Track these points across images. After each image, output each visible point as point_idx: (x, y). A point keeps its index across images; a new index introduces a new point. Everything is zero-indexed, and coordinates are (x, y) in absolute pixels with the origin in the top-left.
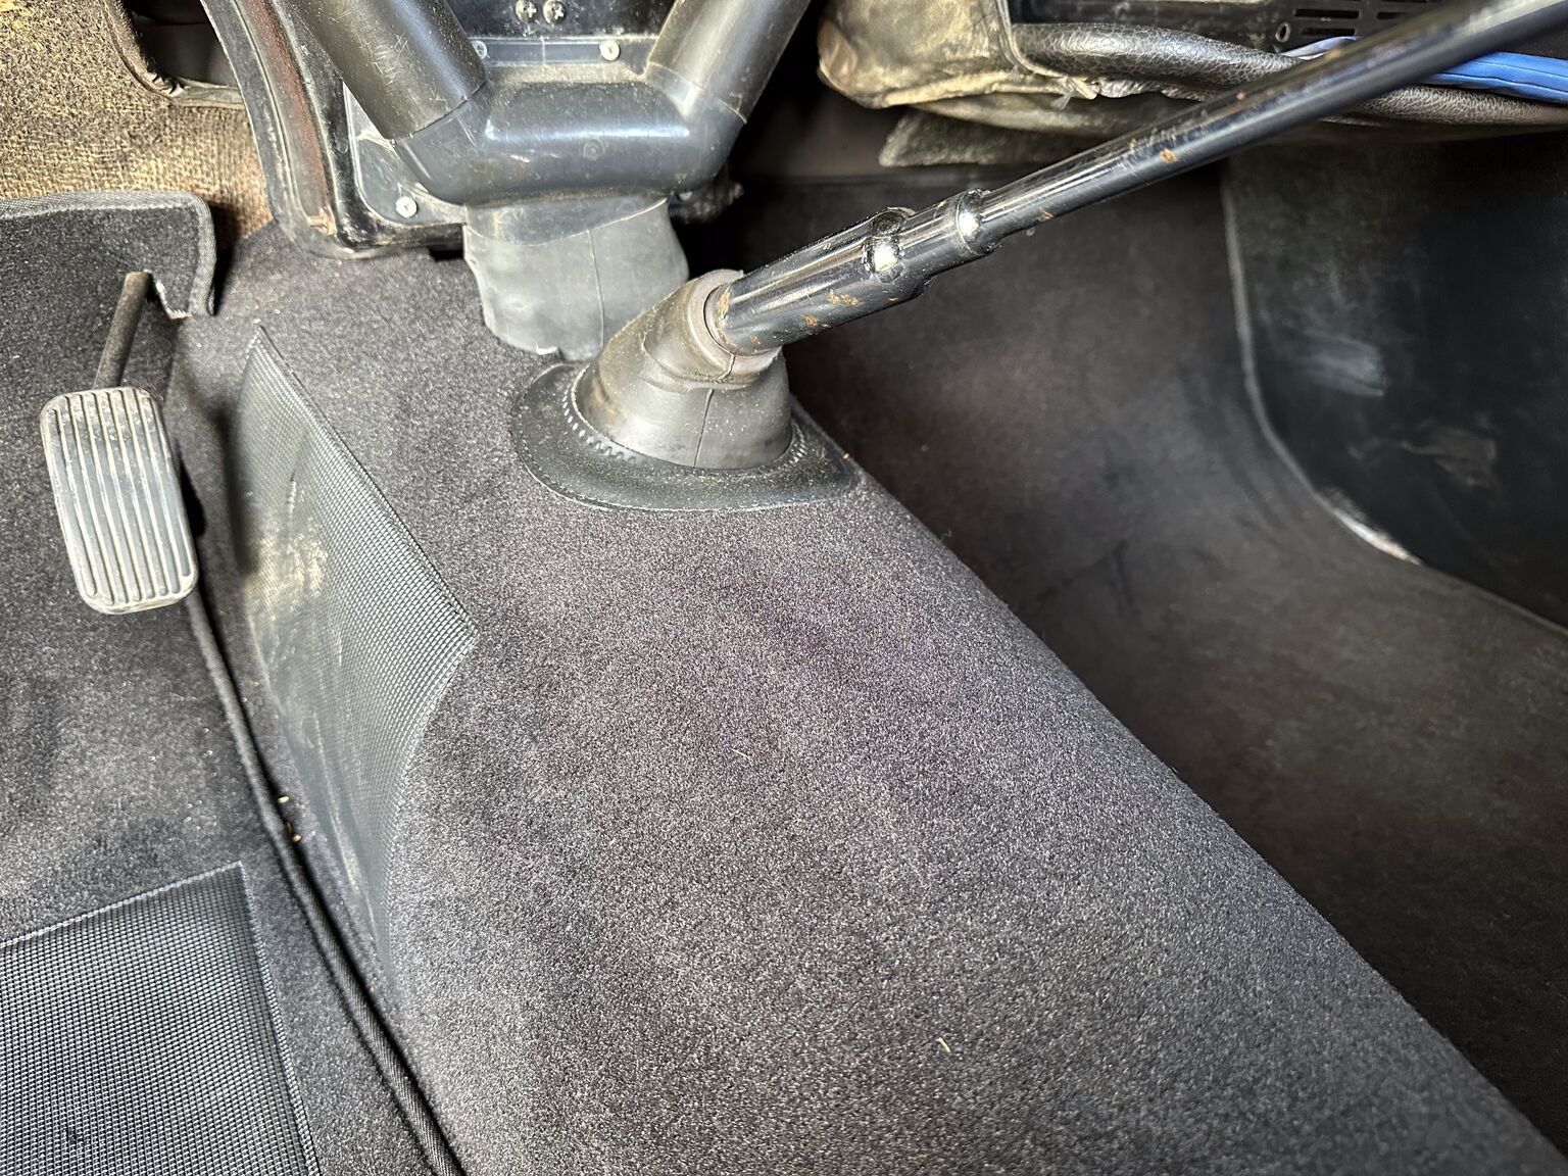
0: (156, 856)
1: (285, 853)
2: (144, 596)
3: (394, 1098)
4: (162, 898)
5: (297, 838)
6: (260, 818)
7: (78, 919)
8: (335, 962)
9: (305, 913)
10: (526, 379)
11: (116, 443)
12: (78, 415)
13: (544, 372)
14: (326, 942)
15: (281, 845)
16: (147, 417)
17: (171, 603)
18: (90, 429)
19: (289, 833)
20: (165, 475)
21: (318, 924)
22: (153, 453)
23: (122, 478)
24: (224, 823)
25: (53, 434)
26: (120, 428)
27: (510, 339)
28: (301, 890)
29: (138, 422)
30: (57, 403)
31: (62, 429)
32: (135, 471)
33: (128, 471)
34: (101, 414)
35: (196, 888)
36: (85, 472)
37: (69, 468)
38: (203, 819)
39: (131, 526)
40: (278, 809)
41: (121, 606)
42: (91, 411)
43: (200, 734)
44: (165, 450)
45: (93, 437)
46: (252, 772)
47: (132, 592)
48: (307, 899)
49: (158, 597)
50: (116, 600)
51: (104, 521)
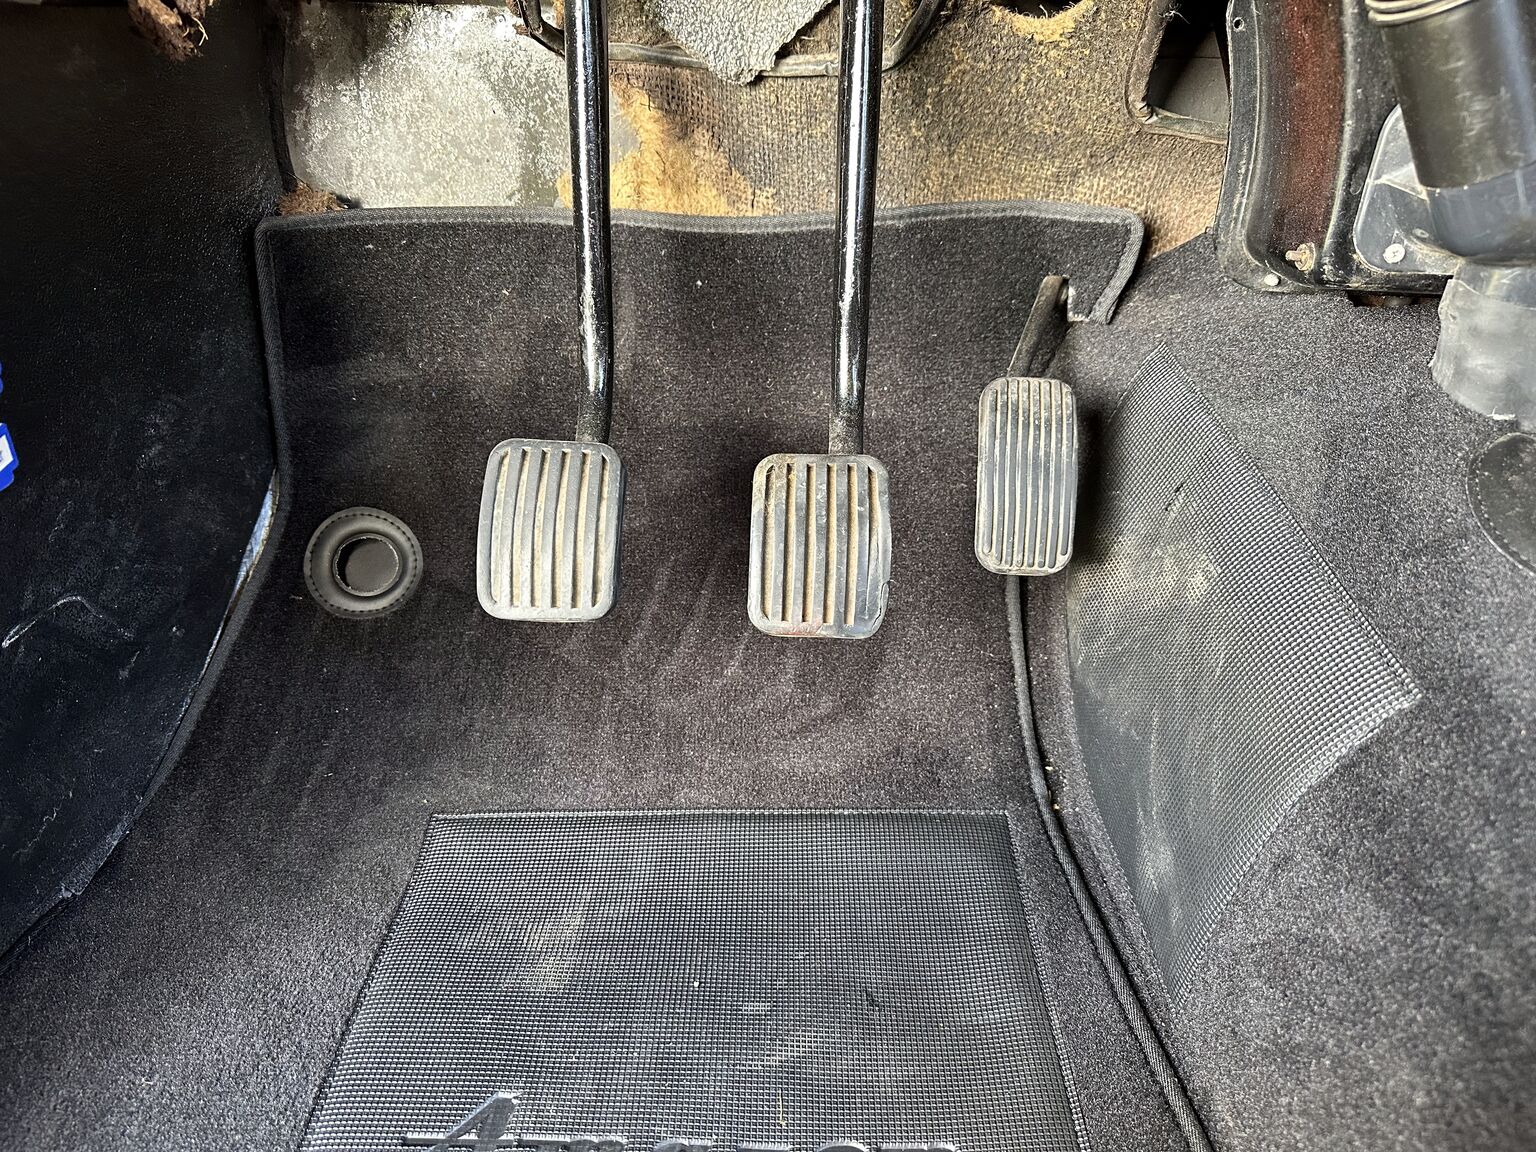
0: (940, 780)
1: (1047, 817)
2: (1025, 564)
3: (1161, 1093)
4: (944, 819)
5: (1057, 807)
6: (1029, 778)
7: (875, 812)
8: (1099, 938)
9: (1068, 881)
10: (1482, 443)
11: (1038, 428)
12: (1013, 397)
13: (1501, 439)
14: (1089, 917)
15: (1044, 809)
16: (1067, 409)
17: (1043, 575)
18: (1021, 411)
19: (1052, 801)
20: (1069, 464)
21: (1080, 895)
22: (1065, 442)
23: (1036, 458)
24: (998, 771)
25: (992, 411)
26: (1044, 414)
27: (1463, 399)
28: (1063, 858)
29: (1059, 412)
30: (998, 384)
31: (999, 408)
32: (1047, 454)
33: (1042, 453)
34: (1031, 400)
35: (972, 821)
36: (1008, 447)
37: (997, 442)
38: (981, 762)
39: (1032, 501)
40: (1046, 776)
41: (1005, 567)
42: (1023, 396)
43: (991, 688)
44: (1075, 441)
45: (1021, 419)
46: (1027, 733)
47: (1017, 558)
48: (1069, 868)
49: (1036, 567)
50: (1003, 562)
51: (1013, 493)
